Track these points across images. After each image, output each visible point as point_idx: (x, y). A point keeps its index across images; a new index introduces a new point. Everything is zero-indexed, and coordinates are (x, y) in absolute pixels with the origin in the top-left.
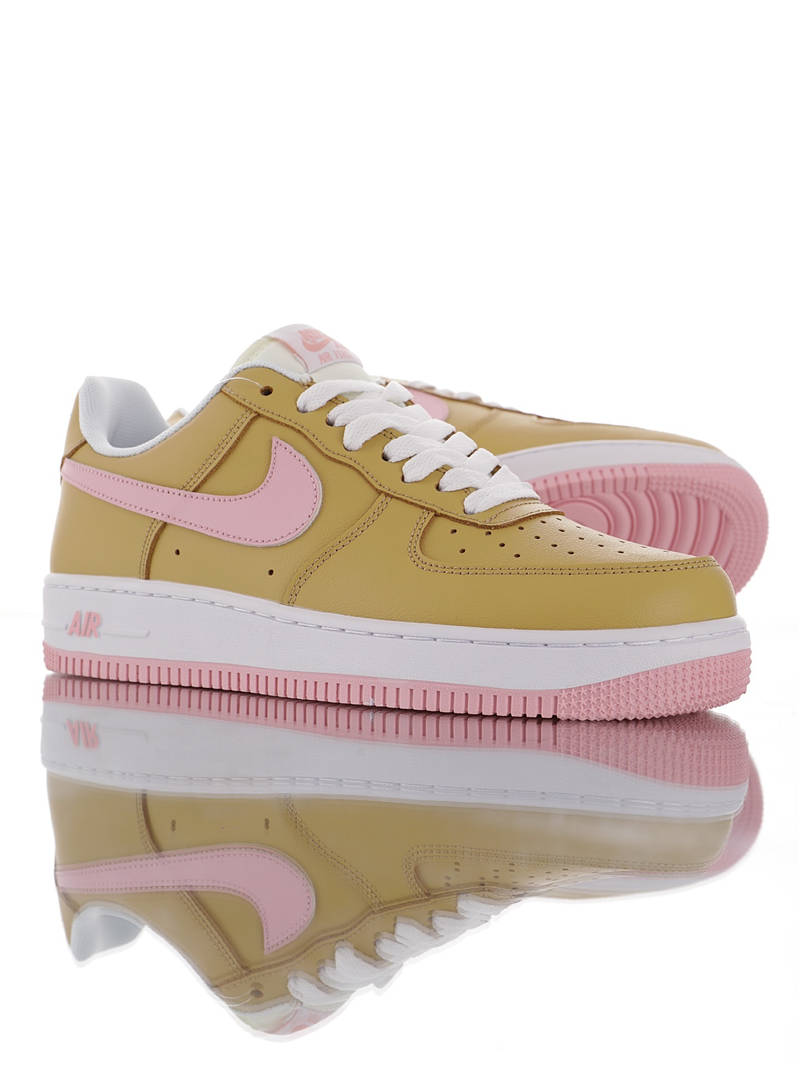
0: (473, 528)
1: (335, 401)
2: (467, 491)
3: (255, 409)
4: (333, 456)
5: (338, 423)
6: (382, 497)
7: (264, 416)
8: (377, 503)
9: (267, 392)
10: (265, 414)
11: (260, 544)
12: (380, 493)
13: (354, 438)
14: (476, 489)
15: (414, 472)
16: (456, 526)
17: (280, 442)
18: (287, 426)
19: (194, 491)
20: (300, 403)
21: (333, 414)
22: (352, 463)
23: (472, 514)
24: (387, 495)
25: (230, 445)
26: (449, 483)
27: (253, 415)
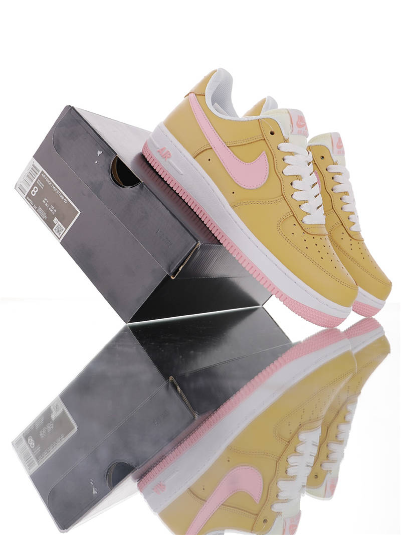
0: (301, 228)
1: (291, 153)
2: (307, 214)
3: (265, 137)
4: (277, 172)
5: (286, 161)
6: (282, 197)
7: (266, 141)
8: (279, 198)
9: (272, 133)
10: (267, 141)
11: (236, 182)
12: (282, 195)
13: (288, 171)
14: (310, 214)
15: (297, 196)
16: (296, 223)
17: (265, 154)
18: (271, 151)
19: (228, 147)
20: (280, 145)
21: (286, 157)
22: (281, 178)
23: (303, 223)
24: (284, 197)
25: (249, 142)
26: (304, 207)
27: (263, 138)
